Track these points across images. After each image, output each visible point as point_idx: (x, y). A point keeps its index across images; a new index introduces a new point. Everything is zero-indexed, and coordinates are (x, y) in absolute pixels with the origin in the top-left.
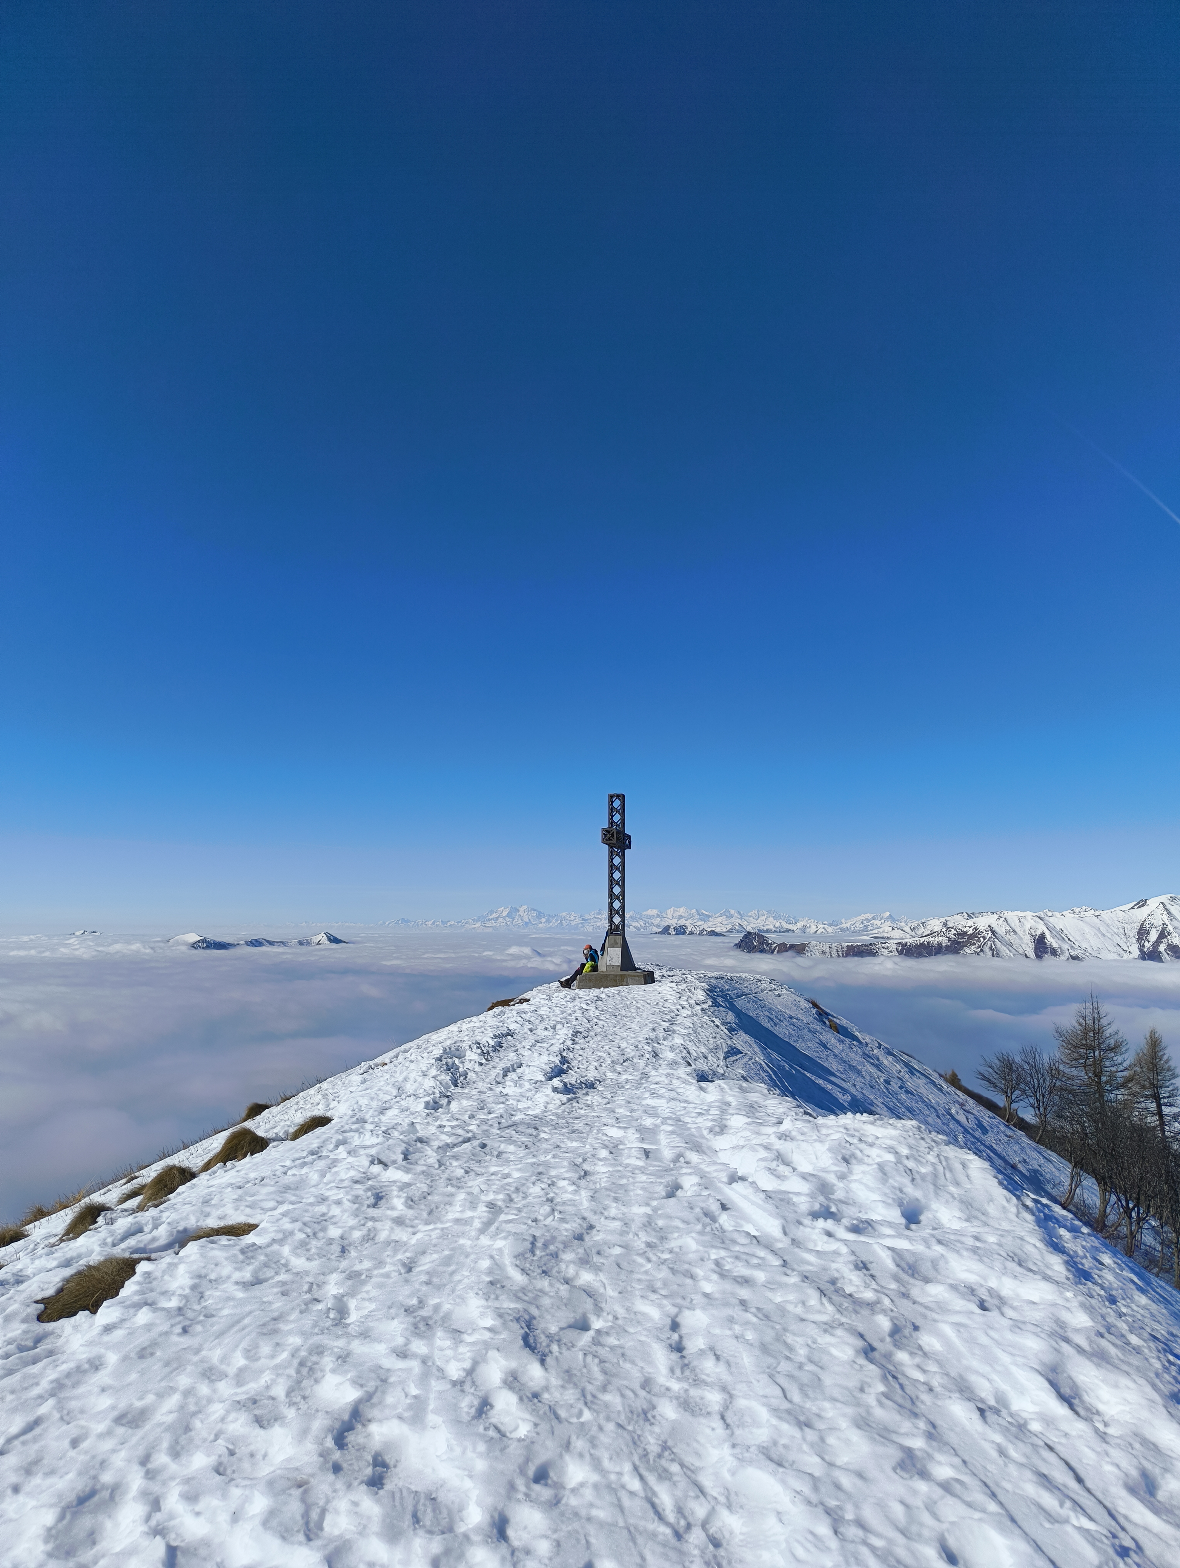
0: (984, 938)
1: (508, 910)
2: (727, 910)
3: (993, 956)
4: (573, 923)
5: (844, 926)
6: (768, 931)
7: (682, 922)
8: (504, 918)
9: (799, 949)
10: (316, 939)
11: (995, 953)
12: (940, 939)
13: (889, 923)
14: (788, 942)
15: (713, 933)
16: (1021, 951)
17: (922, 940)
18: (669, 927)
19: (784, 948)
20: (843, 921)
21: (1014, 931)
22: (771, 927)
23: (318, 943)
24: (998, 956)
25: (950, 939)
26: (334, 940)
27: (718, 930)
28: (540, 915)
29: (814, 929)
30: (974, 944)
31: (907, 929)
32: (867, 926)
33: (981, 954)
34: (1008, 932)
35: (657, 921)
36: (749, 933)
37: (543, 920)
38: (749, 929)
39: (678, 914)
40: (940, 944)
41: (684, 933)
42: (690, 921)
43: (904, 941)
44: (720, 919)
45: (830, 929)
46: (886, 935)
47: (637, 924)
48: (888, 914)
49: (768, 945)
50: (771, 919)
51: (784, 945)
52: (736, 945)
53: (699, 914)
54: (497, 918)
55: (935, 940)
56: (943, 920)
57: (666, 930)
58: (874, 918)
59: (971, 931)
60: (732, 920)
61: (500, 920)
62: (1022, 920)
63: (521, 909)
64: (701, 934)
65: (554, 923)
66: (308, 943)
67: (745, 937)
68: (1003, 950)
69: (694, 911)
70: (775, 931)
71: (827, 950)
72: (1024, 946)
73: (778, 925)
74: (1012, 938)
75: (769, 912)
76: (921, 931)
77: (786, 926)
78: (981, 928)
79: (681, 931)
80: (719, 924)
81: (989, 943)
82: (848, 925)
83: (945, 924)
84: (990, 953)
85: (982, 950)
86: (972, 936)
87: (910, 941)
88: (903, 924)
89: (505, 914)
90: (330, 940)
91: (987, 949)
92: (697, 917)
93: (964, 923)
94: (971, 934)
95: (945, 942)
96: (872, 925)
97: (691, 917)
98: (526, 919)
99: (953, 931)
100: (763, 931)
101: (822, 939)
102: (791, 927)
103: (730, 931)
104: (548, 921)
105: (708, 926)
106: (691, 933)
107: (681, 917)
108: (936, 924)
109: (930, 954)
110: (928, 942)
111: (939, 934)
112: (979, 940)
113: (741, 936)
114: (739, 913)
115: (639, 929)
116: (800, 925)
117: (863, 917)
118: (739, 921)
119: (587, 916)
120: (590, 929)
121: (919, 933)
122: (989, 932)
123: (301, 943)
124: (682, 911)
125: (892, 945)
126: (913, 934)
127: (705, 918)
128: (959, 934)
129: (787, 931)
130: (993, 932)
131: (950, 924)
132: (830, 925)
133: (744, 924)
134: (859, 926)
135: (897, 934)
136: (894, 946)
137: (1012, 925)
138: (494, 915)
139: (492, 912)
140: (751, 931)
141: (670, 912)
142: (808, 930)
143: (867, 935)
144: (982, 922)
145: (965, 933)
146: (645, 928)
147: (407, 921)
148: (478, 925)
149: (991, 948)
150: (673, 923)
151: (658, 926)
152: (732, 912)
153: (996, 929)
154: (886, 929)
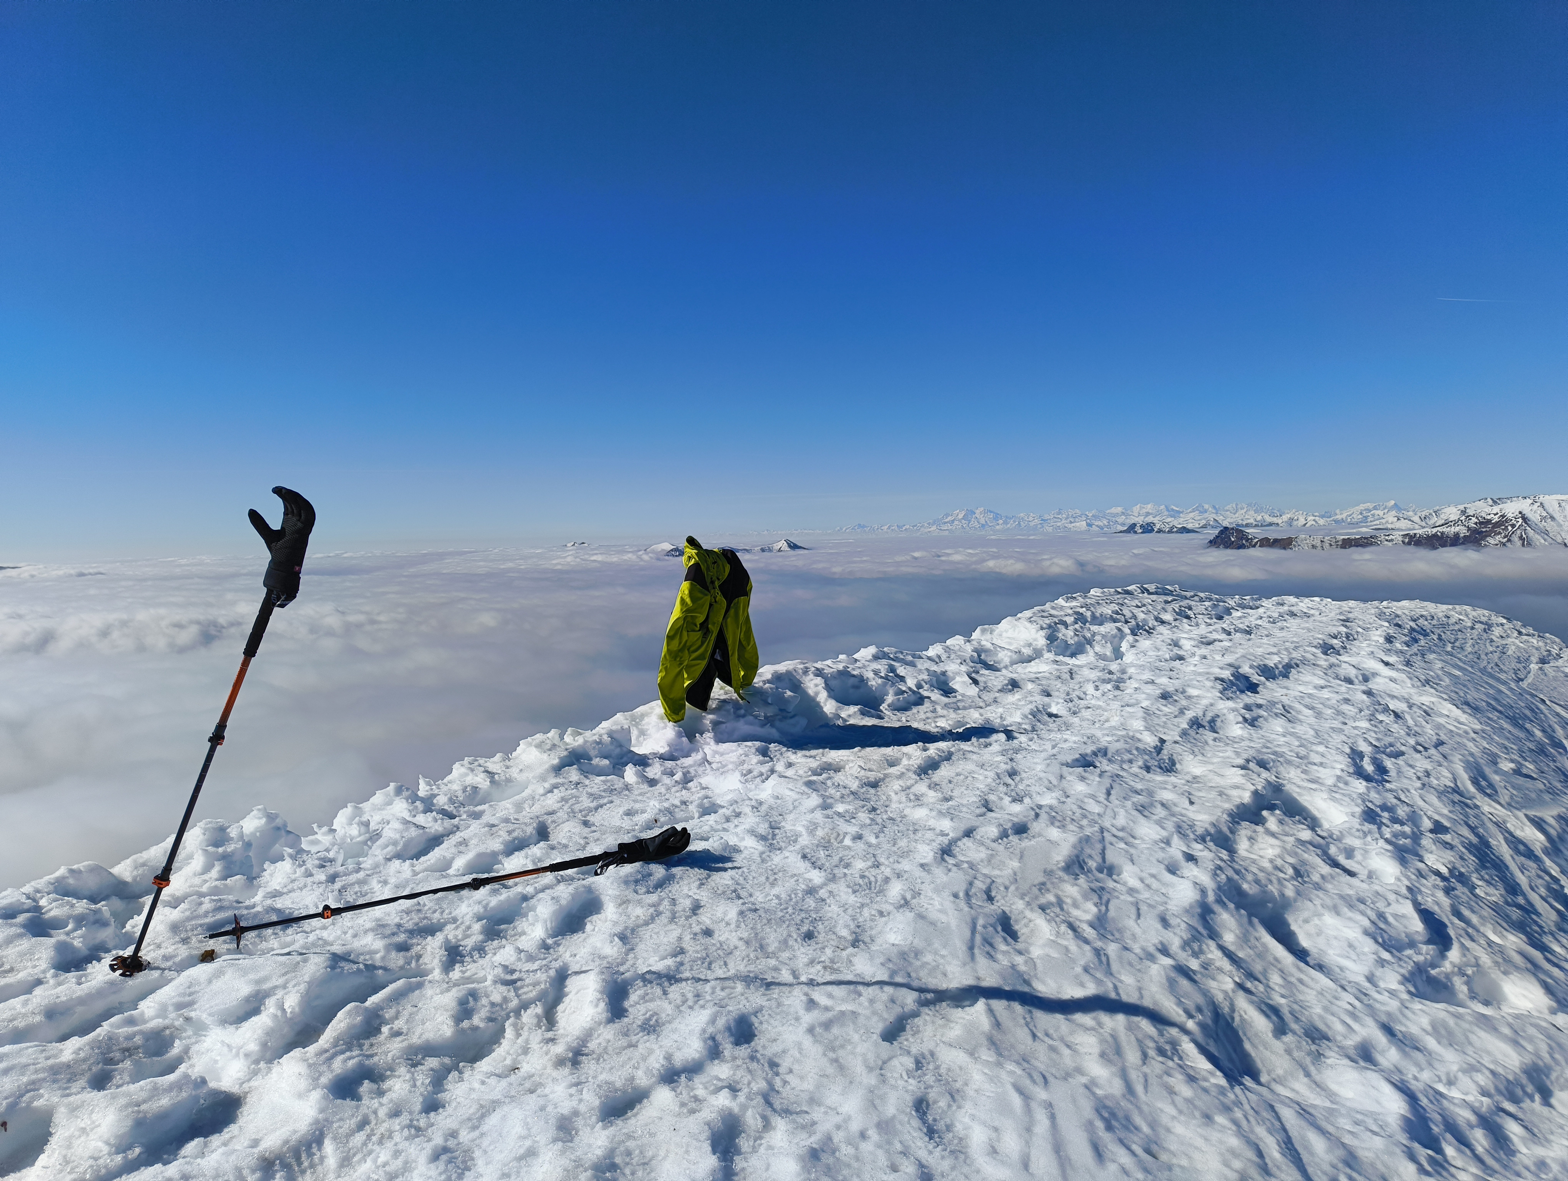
0: (1513, 526)
1: (963, 513)
2: (1200, 505)
3: (1523, 545)
4: (1032, 524)
5: (1339, 517)
6: (1247, 525)
7: (1150, 519)
8: (960, 521)
9: (1284, 544)
10: (777, 546)
11: (1526, 542)
12: (1457, 529)
13: (1394, 513)
14: (1272, 536)
15: (1184, 530)
16: (1559, 540)
17: (1435, 530)
18: (1134, 525)
19: (1266, 543)
20: (1338, 511)
21: (1552, 518)
22: (1252, 521)
23: (780, 550)
24: (1529, 544)
25: (1469, 529)
26: (793, 546)
27: (1190, 526)
28: (997, 517)
29: (1302, 521)
30: (1500, 533)
31: (1416, 519)
32: (1366, 517)
33: (1509, 544)
34: (1543, 518)
35: (1121, 519)
36: (1226, 528)
37: (1001, 522)
38: (1226, 524)
39: (1144, 511)
40: (1457, 535)
41: (1152, 530)
42: (1158, 518)
43: (1412, 533)
44: (1192, 515)
45: (1321, 522)
46: (1390, 526)
47: (1100, 523)
48: (1393, 502)
49: (1247, 540)
50: (1252, 513)
51: (1267, 539)
52: (1211, 542)
53: (1168, 510)
54: (953, 521)
55: (1452, 530)
56: (1462, 507)
57: (1132, 529)
58: (1375, 508)
59: (1496, 519)
60: (1206, 515)
61: (956, 522)
62: (1563, 504)
63: (978, 512)
64: (1170, 532)
65: (1012, 524)
66: (770, 550)
67: (1221, 532)
68: (1538, 539)
69: (1163, 507)
70: (1256, 526)
71: (1319, 544)
72: (1563, 534)
73: (1259, 518)
74: (1549, 525)
75: (1249, 505)
76: (1434, 520)
77: (1269, 519)
78: (1510, 515)
79: (1148, 528)
80: (1191, 520)
81: (1519, 532)
82: (1344, 516)
83: (1463, 512)
84: (1519, 543)
85: (1509, 540)
86: (1497, 524)
87: (1420, 532)
88: (1411, 513)
89: (961, 516)
90: (790, 546)
91: (1515, 538)
92: (1166, 513)
93: (1488, 509)
94: (1497, 523)
95: (1463, 531)
96: (1373, 515)
97: (1159, 513)
98: (982, 521)
99: (1474, 520)
100: (1242, 526)
101: (1311, 531)
102: (1275, 520)
103: (1203, 527)
104: (1005, 523)
105: (1178, 523)
106: (1160, 531)
107: (1148, 514)
108: (1452, 513)
109: (1444, 545)
110: (1442, 533)
111: (1456, 523)
112: (1506, 528)
113: (1217, 532)
114: (1214, 507)
115: (1102, 528)
116: (1285, 517)
117: (1362, 507)
118: (1214, 516)
119: (1046, 517)
120: (1050, 529)
121: (1431, 522)
122: (1520, 520)
123: (763, 550)
124: (1149, 507)
125: (1397, 536)
126: (1423, 524)
127: (1175, 514)
128: (1481, 523)
129: (1270, 524)
130: (1525, 519)
131: (1470, 512)
132: (1322, 517)
133: (1220, 518)
134: (1357, 517)
135: (1404, 524)
136: (1400, 539)
137: (1550, 510)
138: (950, 518)
139: (947, 515)
140: (1228, 525)
141: (1136, 509)
142: (1295, 523)
143: (1367, 527)
144: (1511, 509)
145: (1489, 521)
146: (1108, 526)
147: (864, 526)
148: (934, 528)
149: (1521, 538)
150: (1140, 520)
151: (1123, 524)
152: (1206, 506)
153: (1529, 515)
154: (1390, 519)
